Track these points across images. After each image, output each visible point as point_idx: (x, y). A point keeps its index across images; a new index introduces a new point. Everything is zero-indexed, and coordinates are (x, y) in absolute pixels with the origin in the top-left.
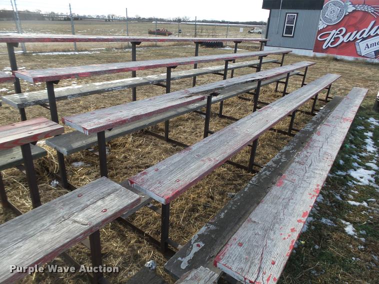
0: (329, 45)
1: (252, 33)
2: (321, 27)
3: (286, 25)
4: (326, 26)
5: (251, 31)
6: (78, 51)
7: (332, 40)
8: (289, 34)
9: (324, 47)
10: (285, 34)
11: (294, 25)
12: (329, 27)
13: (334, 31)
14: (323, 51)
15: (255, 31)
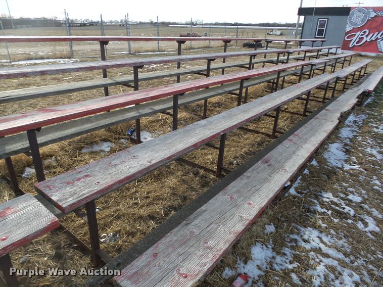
0: (355, 44)
1: (271, 35)
2: (348, 29)
3: (318, 28)
4: (352, 28)
5: (270, 33)
6: (160, 52)
7: (357, 40)
8: (320, 35)
9: (350, 46)
10: (318, 35)
11: (325, 28)
12: (356, 30)
13: (359, 33)
14: (349, 49)
15: (274, 32)
